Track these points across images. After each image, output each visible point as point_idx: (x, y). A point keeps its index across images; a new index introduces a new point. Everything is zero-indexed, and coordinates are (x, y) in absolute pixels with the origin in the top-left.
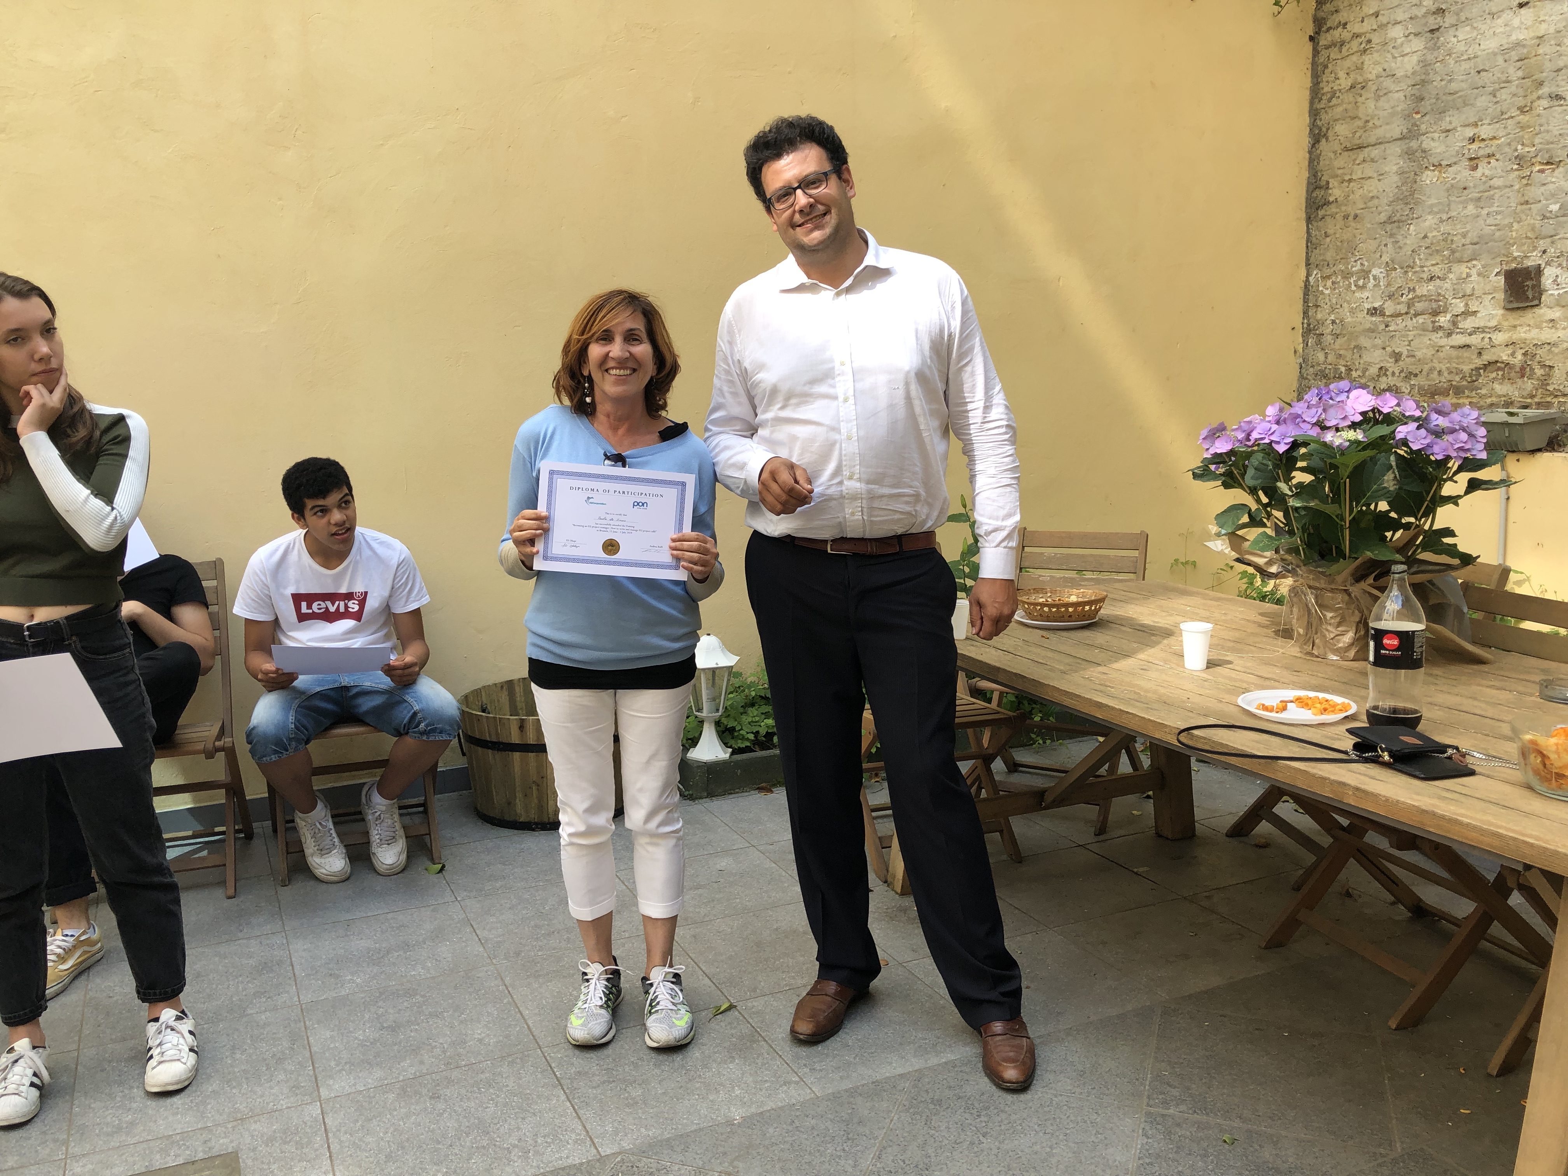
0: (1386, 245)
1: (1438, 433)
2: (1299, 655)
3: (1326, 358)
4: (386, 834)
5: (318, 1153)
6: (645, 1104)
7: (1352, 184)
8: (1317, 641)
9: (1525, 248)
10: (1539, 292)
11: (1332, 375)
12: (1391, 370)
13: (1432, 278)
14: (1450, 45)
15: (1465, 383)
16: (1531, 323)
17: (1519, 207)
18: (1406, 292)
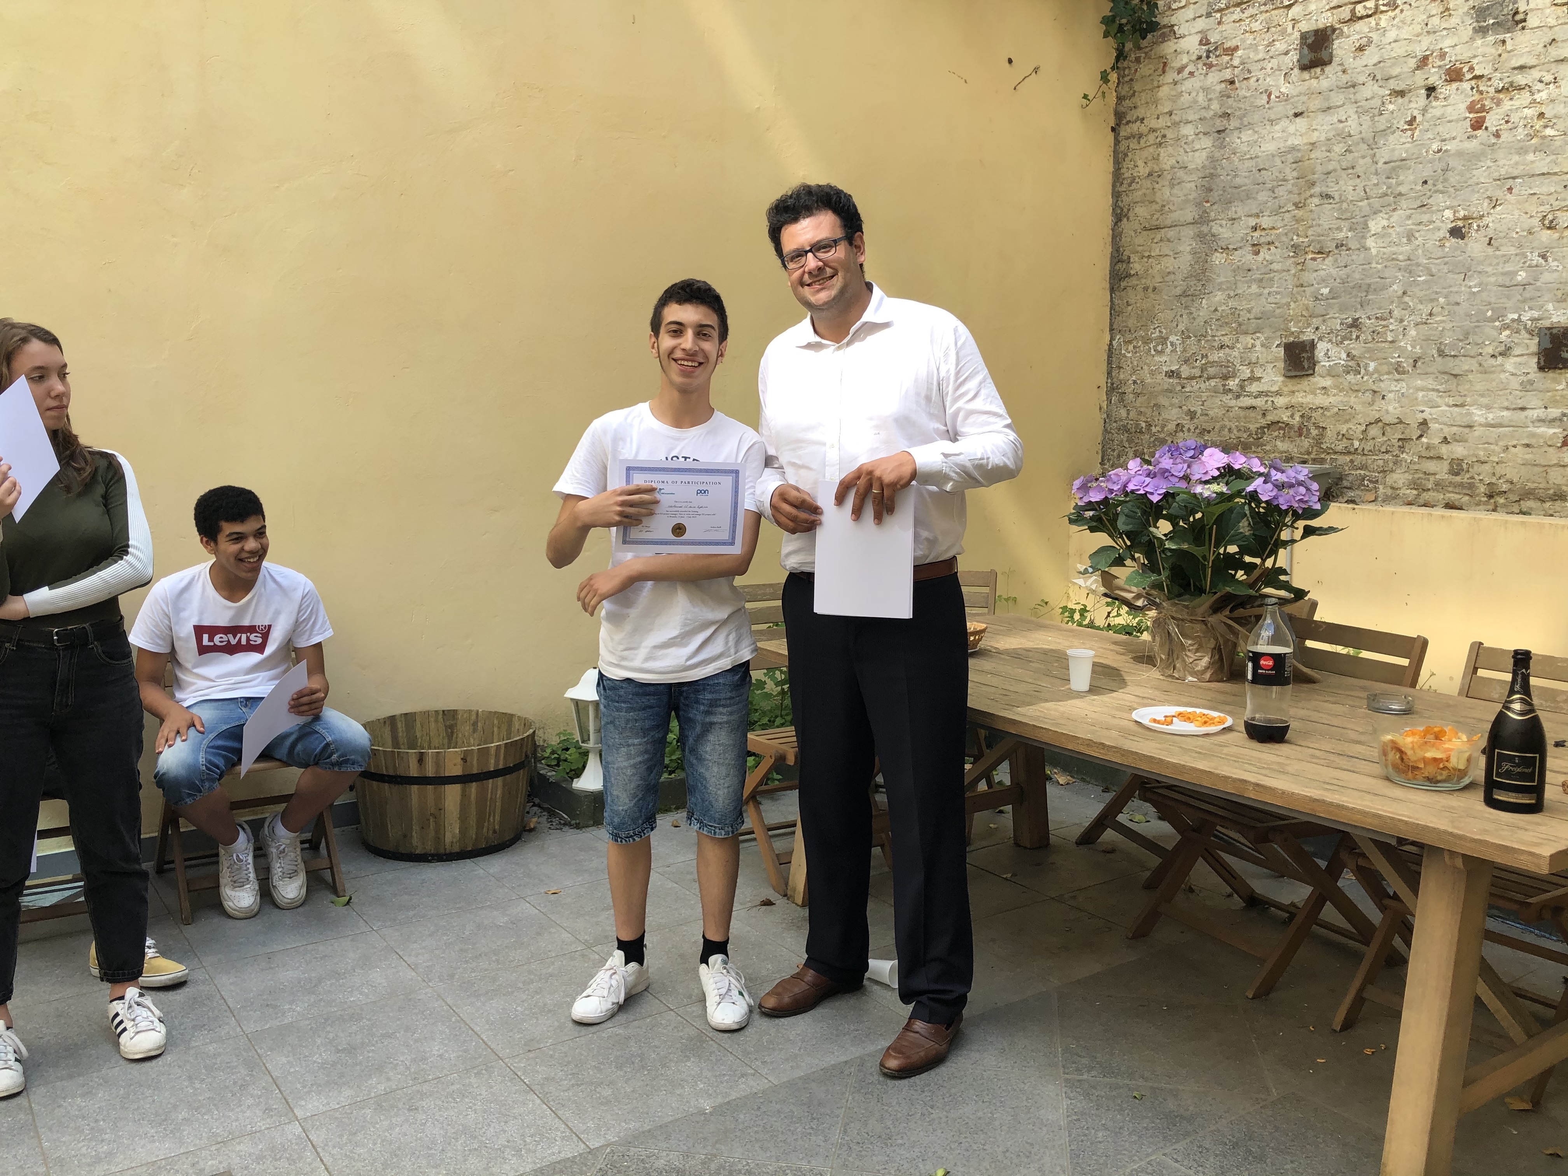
0: (1181, 316)
1: (1280, 486)
2: (1161, 677)
3: (1128, 414)
4: (288, 868)
5: (313, 1166)
6: (619, 1102)
7: (1150, 260)
8: (1178, 665)
9: (1300, 324)
10: (1313, 363)
11: (1134, 430)
12: (1187, 426)
13: (1222, 346)
14: (1234, 145)
15: (1251, 440)
16: (1307, 389)
17: (1295, 289)
18: (1199, 357)
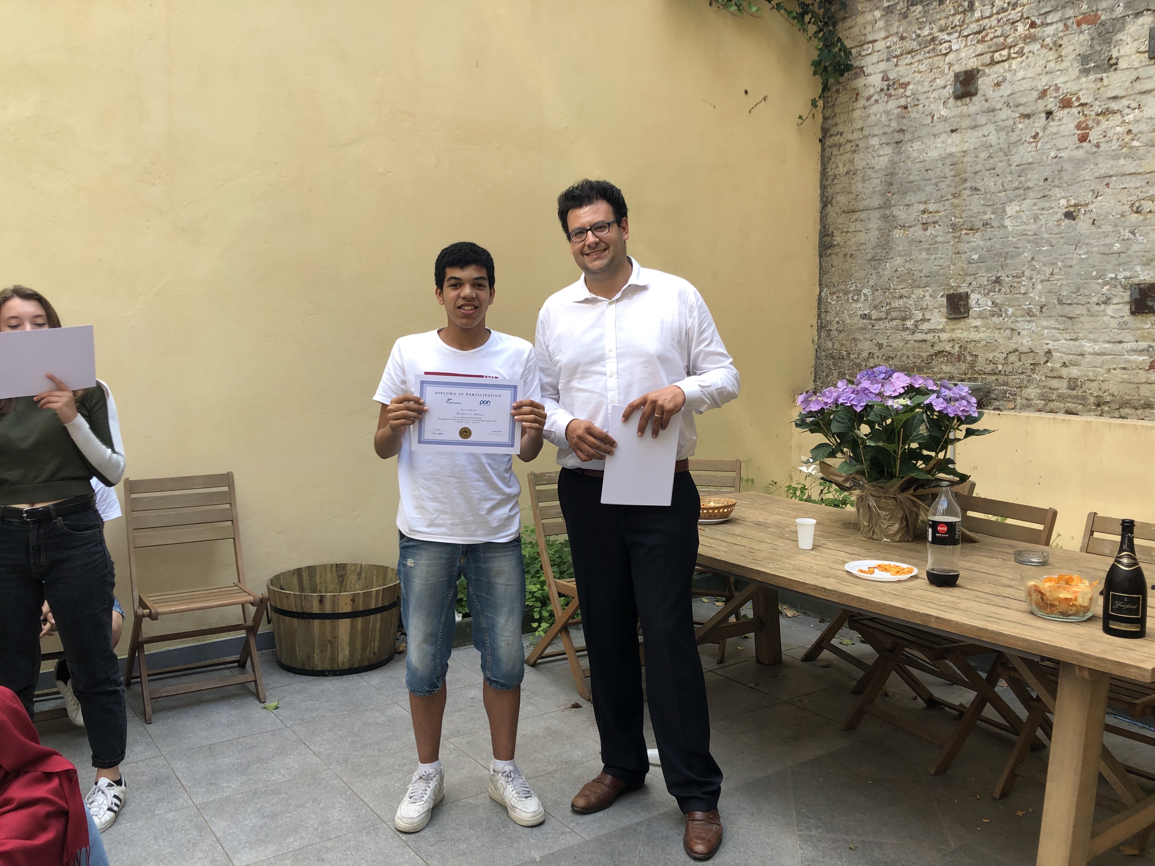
0: (871, 274)
1: (948, 400)
2: (864, 539)
3: (833, 345)
6: (472, 854)
7: (848, 234)
8: (876, 530)
9: (958, 281)
10: (968, 308)
11: (837, 357)
12: (876, 354)
13: (901, 297)
14: (908, 152)
15: (924, 364)
16: (964, 328)
17: (954, 255)
18: (885, 305)
